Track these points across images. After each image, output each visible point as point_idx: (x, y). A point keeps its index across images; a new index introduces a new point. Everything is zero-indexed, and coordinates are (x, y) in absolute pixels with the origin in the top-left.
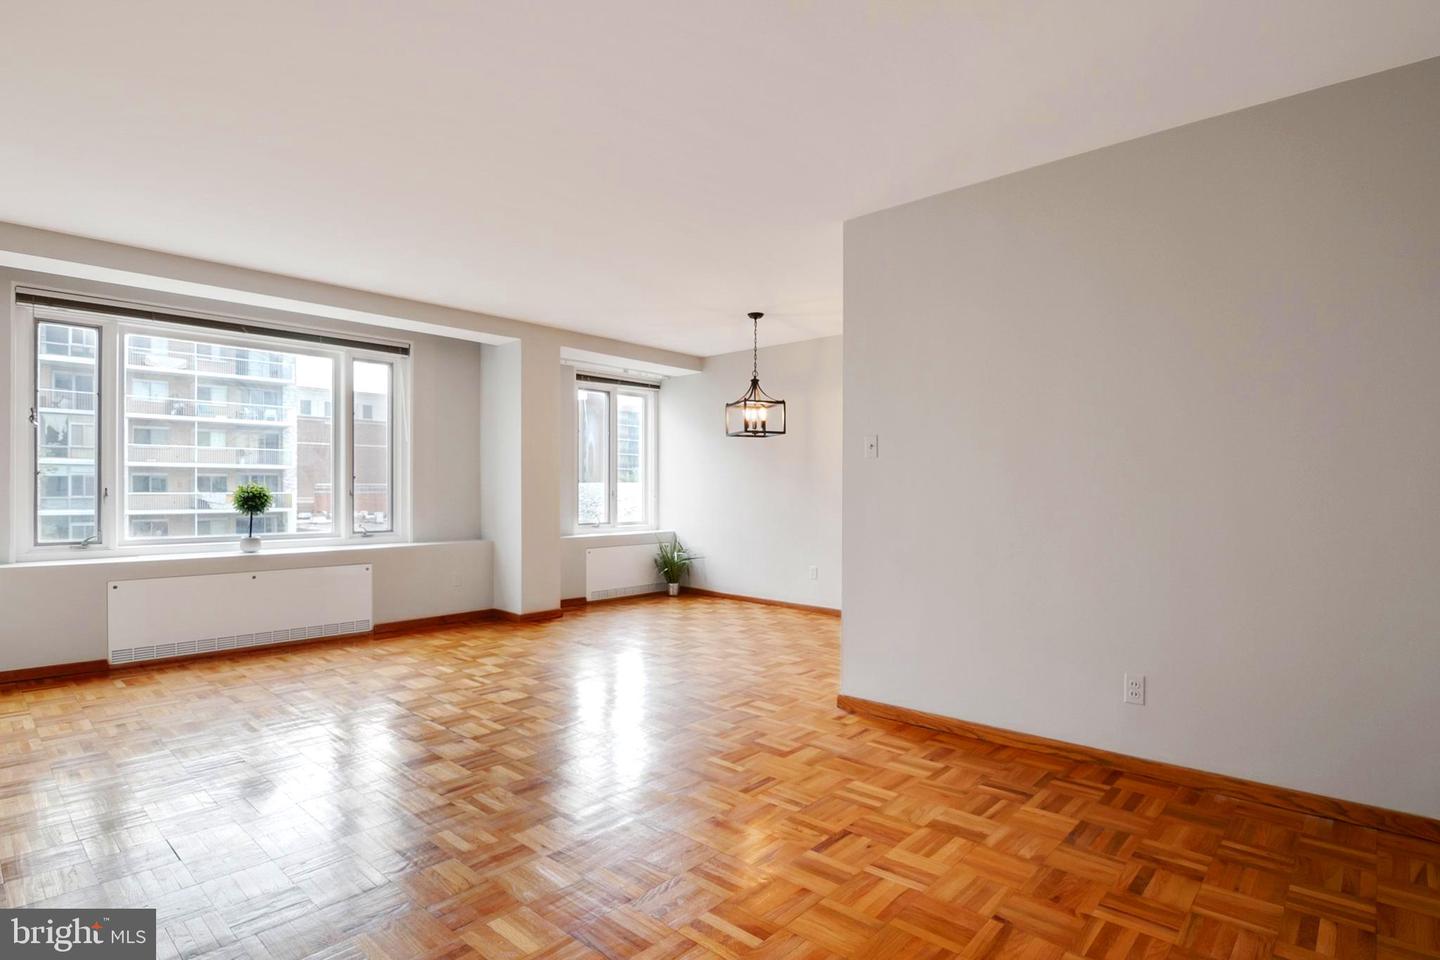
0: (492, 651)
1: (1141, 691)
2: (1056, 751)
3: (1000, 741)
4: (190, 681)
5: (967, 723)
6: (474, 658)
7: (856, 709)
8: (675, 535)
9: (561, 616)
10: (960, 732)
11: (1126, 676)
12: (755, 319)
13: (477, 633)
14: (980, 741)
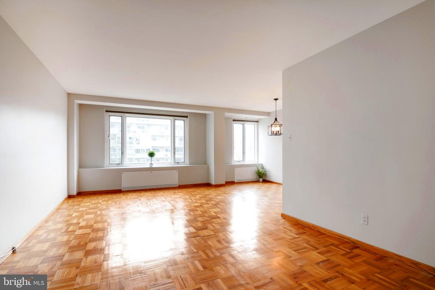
0: (201, 193)
1: (367, 220)
2: (340, 237)
3: (324, 232)
4: (134, 195)
5: (315, 225)
6: (196, 195)
7: (286, 218)
8: (262, 165)
9: (225, 186)
10: (313, 228)
11: (362, 214)
12: (276, 100)
13: (200, 189)
14: (318, 231)
